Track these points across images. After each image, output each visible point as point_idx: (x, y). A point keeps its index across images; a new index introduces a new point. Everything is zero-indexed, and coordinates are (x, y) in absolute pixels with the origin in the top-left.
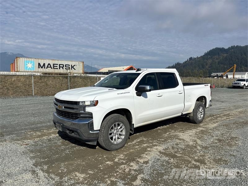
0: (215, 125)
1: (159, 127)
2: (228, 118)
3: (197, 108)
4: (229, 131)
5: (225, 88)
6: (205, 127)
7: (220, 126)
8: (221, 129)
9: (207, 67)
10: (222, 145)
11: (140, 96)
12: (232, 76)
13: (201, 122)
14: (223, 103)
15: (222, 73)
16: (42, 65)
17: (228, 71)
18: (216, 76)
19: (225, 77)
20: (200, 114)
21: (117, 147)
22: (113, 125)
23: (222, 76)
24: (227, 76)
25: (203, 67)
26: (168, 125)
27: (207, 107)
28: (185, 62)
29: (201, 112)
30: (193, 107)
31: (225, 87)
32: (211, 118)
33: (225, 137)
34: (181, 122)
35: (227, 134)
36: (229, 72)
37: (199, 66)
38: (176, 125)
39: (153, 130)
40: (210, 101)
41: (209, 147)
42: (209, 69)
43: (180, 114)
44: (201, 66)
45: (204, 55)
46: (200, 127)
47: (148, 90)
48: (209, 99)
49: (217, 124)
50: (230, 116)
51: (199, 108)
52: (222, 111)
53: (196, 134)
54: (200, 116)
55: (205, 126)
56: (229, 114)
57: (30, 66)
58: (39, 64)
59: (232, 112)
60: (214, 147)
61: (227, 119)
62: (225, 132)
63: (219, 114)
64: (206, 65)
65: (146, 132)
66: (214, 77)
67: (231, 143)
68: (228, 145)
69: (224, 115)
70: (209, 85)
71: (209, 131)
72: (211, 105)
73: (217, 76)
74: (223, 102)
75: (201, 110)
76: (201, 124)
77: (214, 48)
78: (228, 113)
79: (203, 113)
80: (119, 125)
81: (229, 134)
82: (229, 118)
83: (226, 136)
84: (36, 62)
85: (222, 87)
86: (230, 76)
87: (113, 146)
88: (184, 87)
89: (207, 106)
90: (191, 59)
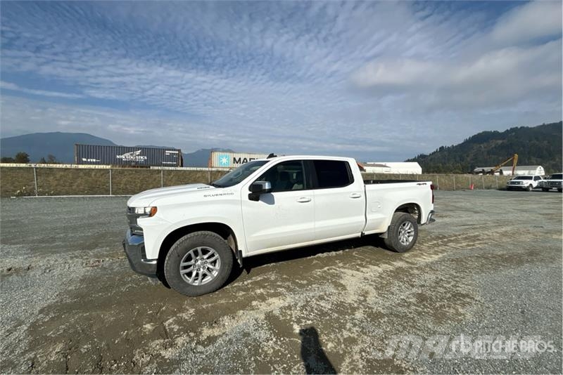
0: (436, 258)
1: (320, 255)
2: (472, 243)
3: (398, 224)
4: (458, 274)
5: (493, 190)
6: (410, 261)
7: (444, 261)
8: (443, 267)
9: (469, 159)
10: (419, 314)
11: (257, 200)
12: (511, 172)
13: (407, 249)
14: (475, 215)
15: (492, 168)
16: (237, 160)
17: (503, 164)
18: (480, 172)
19: (497, 174)
20: (406, 236)
21: (199, 291)
22: (191, 252)
23: (492, 172)
24: (501, 172)
25: (462, 159)
26: (341, 252)
27: (422, 223)
28: (434, 153)
29: (408, 233)
30: (387, 223)
31: (494, 188)
32: (435, 242)
33: (442, 290)
34: (370, 247)
35: (449, 283)
36: (505, 165)
37: (455, 158)
38: (355, 252)
39: (304, 259)
40: (432, 212)
41: (382, 316)
42: (472, 162)
43: (359, 235)
44: (458, 159)
45: (463, 143)
46: (401, 260)
47: (265, 190)
48: (426, 208)
49: (441, 255)
50: (479, 240)
51: (404, 225)
52: (466, 229)
53: (380, 277)
54: (406, 238)
55: (412, 260)
56: (478, 236)
57: (224, 161)
58: (234, 159)
59: (486, 232)
60: (397, 316)
61: (468, 245)
62: (447, 276)
63: (456, 236)
64: (467, 156)
65: (290, 262)
66: (478, 173)
67: (447, 309)
68: (434, 315)
69: (466, 238)
70: (430, 183)
71: (412, 272)
72: (431, 220)
73: (483, 172)
74: (476, 212)
75: (409, 229)
76: (406, 255)
77: (481, 132)
78: (477, 233)
79: (413, 233)
80: (205, 252)
81: (453, 283)
82: (473, 245)
83: (445, 288)
84: (231, 156)
85: (488, 188)
86: (507, 172)
87: (188, 289)
88: (367, 186)
89: (424, 220)
90: (442, 148)
